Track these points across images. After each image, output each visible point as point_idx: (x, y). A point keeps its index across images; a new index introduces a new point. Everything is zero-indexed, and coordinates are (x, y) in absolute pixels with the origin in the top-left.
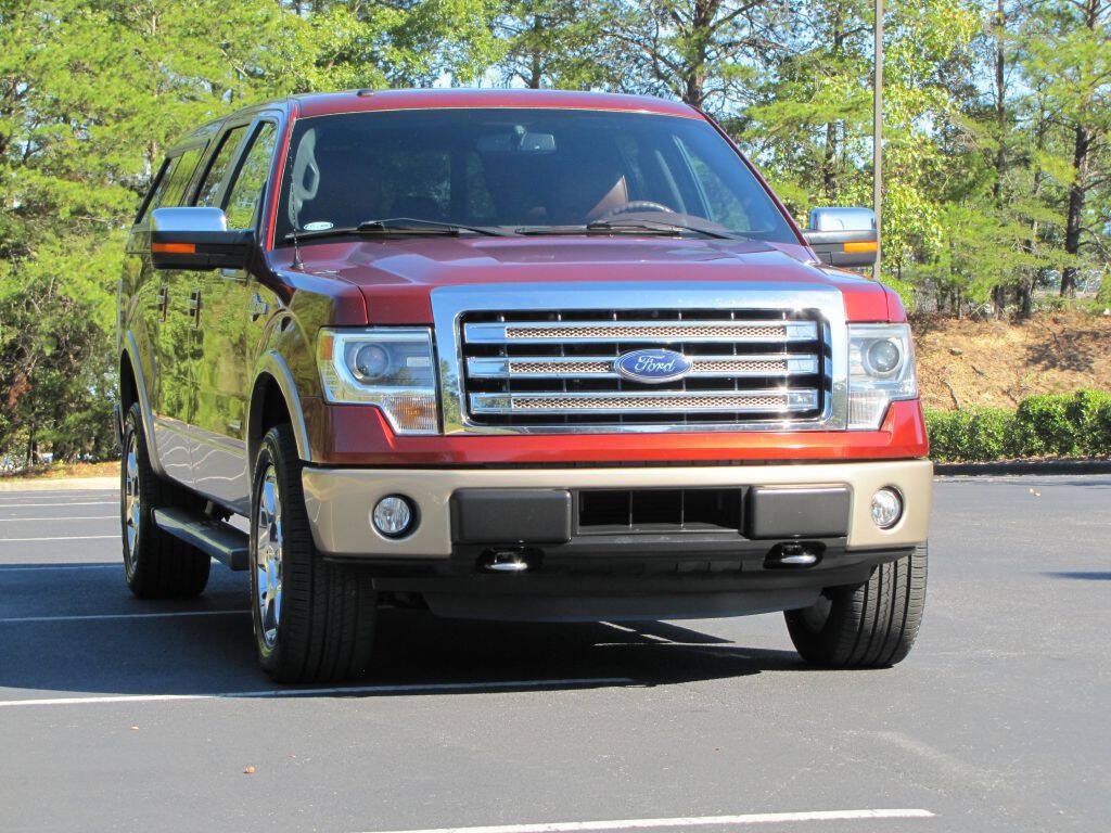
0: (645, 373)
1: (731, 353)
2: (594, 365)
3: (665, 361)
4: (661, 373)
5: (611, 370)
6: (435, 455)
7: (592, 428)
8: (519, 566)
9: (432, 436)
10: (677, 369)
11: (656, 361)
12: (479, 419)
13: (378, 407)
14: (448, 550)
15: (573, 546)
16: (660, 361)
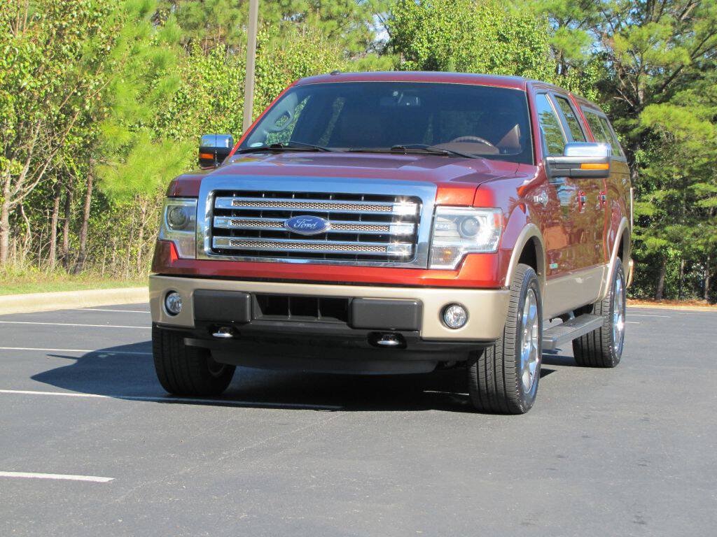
0: (299, 229)
1: (357, 220)
2: (276, 223)
3: (311, 223)
4: (309, 229)
5: (283, 227)
6: (193, 270)
7: (268, 259)
8: (227, 335)
9: (192, 259)
10: (318, 228)
11: (307, 222)
12: (215, 251)
13: (173, 242)
14: (193, 324)
15: (253, 325)
16: (309, 223)
